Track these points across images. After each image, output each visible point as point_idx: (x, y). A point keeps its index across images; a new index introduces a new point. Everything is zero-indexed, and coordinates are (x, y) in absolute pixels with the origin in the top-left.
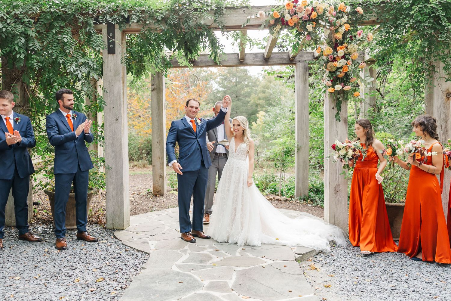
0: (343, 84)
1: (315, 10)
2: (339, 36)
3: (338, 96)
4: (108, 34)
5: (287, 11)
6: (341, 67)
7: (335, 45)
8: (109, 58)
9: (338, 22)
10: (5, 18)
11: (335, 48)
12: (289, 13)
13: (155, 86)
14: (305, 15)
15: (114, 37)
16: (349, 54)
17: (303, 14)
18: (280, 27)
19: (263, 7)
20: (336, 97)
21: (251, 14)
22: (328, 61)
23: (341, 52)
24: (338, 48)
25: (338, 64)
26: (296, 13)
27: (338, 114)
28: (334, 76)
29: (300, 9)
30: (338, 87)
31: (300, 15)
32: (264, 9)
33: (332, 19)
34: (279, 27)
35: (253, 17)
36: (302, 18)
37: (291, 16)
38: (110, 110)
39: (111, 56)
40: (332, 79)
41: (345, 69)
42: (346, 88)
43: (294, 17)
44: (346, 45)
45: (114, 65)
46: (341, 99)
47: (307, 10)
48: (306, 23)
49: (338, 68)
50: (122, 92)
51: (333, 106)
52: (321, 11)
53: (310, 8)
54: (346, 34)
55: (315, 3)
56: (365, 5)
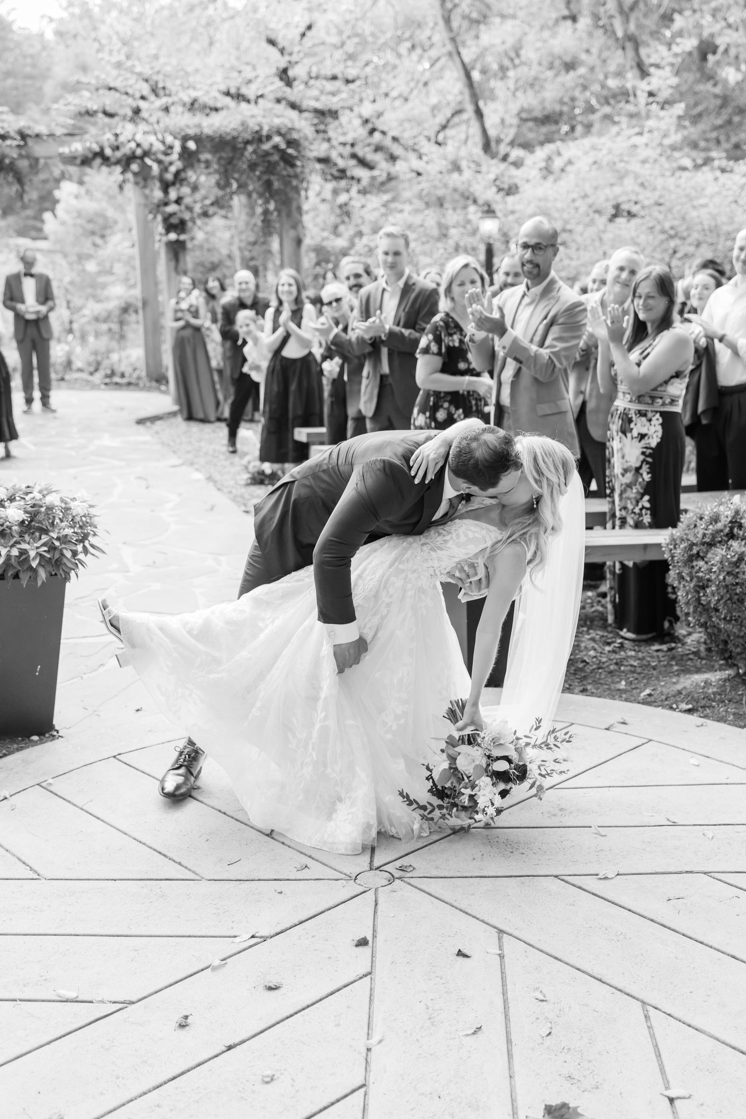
0: (178, 232)
2: (169, 177)
3: (175, 246)
5: (107, 144)
6: (175, 214)
7: (166, 187)
9: (168, 159)
11: (166, 190)
12: (110, 147)
14: (129, 151)
16: (182, 198)
17: (126, 150)
18: (101, 162)
20: (172, 247)
21: (62, 144)
22: (158, 206)
23: (173, 194)
24: (170, 190)
26: (118, 148)
27: (177, 266)
28: (168, 223)
29: (122, 143)
30: (173, 236)
31: (123, 151)
33: (161, 157)
34: (98, 161)
35: (66, 150)
36: (125, 154)
37: (113, 150)
40: (165, 226)
41: (180, 215)
42: (183, 237)
43: (117, 152)
44: (178, 186)
46: (178, 249)
48: (131, 161)
49: (171, 214)
51: (171, 256)
52: (146, 146)
53: (133, 145)
54: (177, 174)
55: (139, 138)
56: (198, 139)
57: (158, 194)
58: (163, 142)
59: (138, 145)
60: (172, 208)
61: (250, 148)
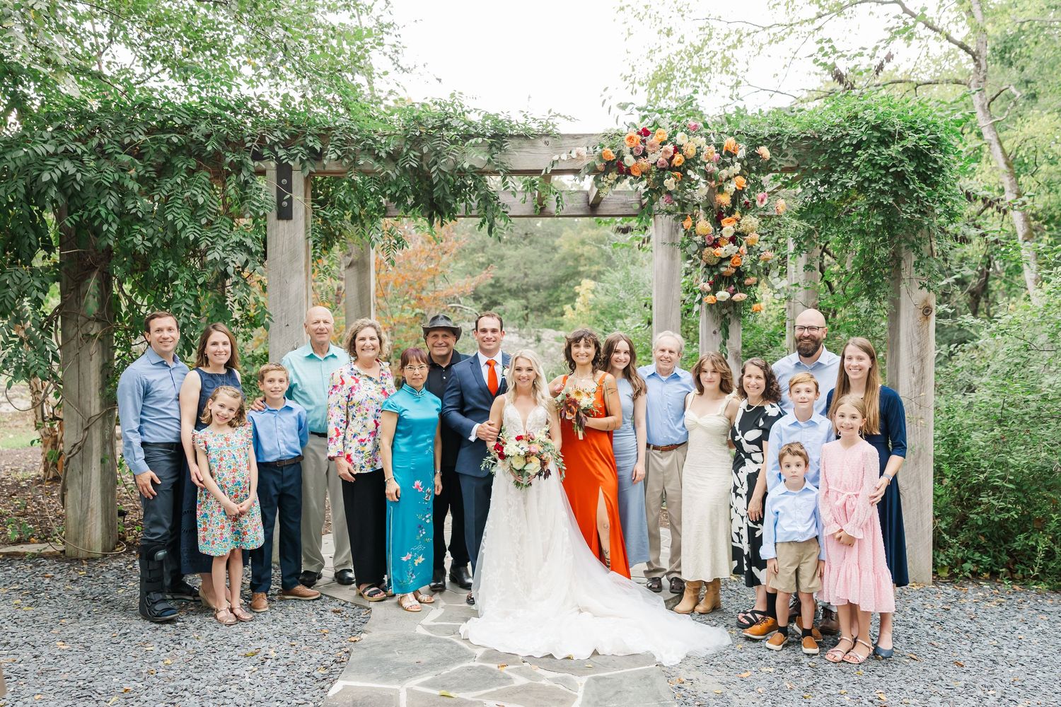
0: (732, 288)
1: (681, 152)
2: (725, 199)
3: (725, 311)
4: (279, 182)
5: (628, 148)
6: (729, 258)
7: (717, 216)
8: (281, 227)
9: (725, 173)
10: (79, 152)
11: (717, 222)
12: (632, 153)
13: (354, 257)
14: (661, 159)
15: (289, 188)
16: (743, 234)
17: (657, 157)
18: (616, 176)
19: (584, 135)
20: (720, 313)
21: (560, 149)
22: (704, 246)
23: (728, 229)
24: (723, 222)
25: (721, 252)
26: (645, 154)
27: (724, 344)
28: (716, 273)
29: (652, 146)
30: (723, 295)
31: (652, 158)
32: (584, 141)
33: (711, 167)
34: (613, 176)
35: (564, 157)
36: (656, 164)
37: (636, 158)
38: (281, 331)
39: (283, 223)
40: (711, 279)
41: (736, 261)
42: (738, 297)
43: (642, 161)
44: (737, 215)
45: (290, 242)
46: (728, 316)
47: (666, 152)
48: (664, 174)
49: (722, 260)
50: (305, 294)
51: (715, 328)
52: (691, 152)
53: (670, 147)
54: (738, 194)
55: (681, 138)
56: (774, 141)
57: (704, 225)
58: (719, 146)
59: (678, 149)
60: (726, 249)
61: (863, 155)
